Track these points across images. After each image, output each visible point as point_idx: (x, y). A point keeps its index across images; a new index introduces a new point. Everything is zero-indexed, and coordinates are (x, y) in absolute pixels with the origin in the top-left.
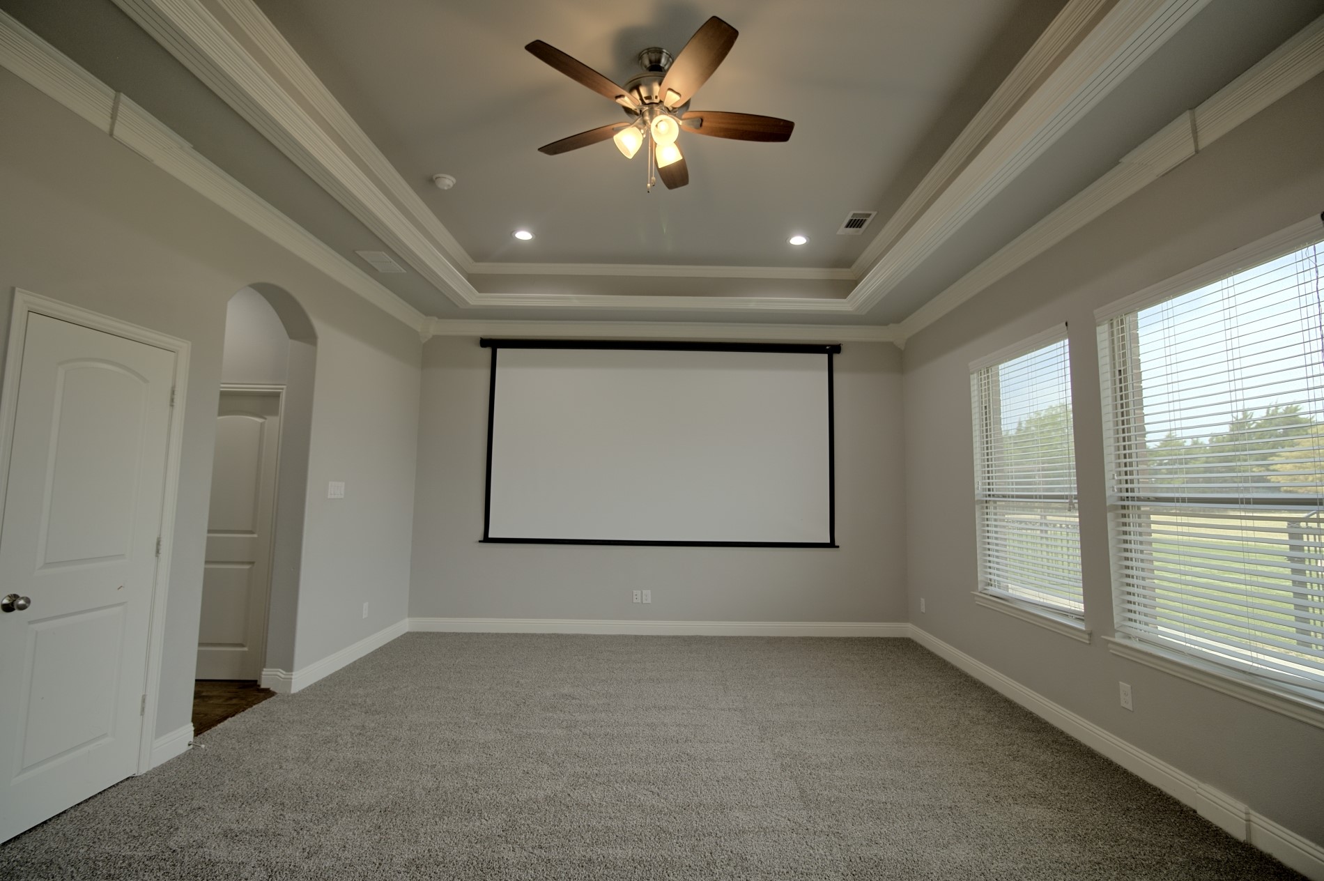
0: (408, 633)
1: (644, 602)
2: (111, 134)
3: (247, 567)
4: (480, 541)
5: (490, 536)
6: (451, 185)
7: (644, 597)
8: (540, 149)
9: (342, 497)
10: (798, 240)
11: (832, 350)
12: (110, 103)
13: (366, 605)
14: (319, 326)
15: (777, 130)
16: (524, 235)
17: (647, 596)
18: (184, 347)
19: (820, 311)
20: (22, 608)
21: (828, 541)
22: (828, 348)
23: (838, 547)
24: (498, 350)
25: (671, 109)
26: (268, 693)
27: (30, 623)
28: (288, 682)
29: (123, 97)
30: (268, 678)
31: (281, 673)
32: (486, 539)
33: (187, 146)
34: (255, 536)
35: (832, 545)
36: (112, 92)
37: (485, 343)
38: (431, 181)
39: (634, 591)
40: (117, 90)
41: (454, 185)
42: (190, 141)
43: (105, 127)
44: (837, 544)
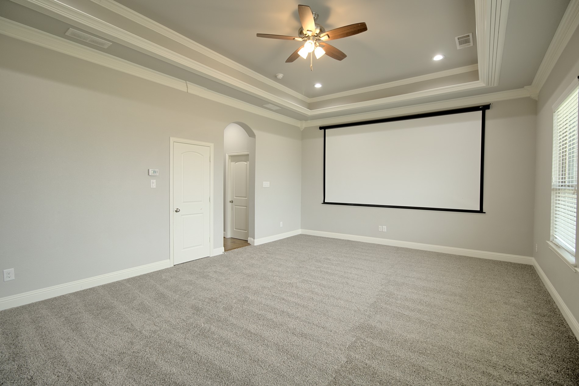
0: (300, 234)
1: (383, 231)
2: (188, 92)
3: (245, 208)
4: (322, 203)
5: (326, 201)
6: (282, 77)
7: (383, 229)
8: (286, 62)
9: (269, 186)
10: (438, 58)
11: (484, 108)
12: (186, 84)
13: (281, 223)
14: (255, 131)
15: (361, 28)
16: (318, 86)
17: (385, 228)
18: (212, 145)
19: (476, 88)
20: (178, 211)
21: (479, 209)
22: (481, 107)
23: (485, 213)
24: (326, 130)
25: (316, 35)
26: (249, 244)
27: (182, 215)
28: (254, 242)
29: (187, 82)
30: (250, 240)
31: (252, 239)
32: (324, 203)
33: (206, 89)
34: (247, 198)
35: (481, 211)
36: (185, 82)
37: (321, 128)
38: (276, 77)
39: (379, 226)
40: (186, 81)
41: (283, 77)
42: (206, 88)
43: (186, 91)
44: (484, 211)
